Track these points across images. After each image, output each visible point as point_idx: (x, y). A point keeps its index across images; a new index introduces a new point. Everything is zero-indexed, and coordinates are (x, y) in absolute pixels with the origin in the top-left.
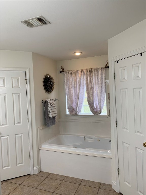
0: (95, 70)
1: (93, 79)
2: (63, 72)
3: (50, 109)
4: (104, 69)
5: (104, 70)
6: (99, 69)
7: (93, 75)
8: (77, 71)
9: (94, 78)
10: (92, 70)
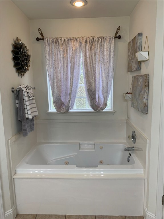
0: (99, 39)
1: (95, 55)
2: (42, 40)
3: (28, 103)
4: (114, 39)
5: (113, 42)
6: (105, 38)
7: (95, 48)
8: (68, 40)
9: (97, 53)
10: (95, 39)
